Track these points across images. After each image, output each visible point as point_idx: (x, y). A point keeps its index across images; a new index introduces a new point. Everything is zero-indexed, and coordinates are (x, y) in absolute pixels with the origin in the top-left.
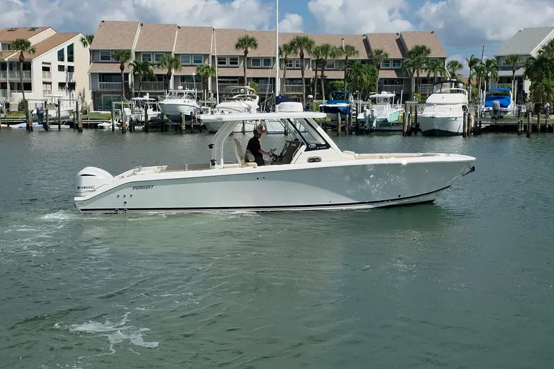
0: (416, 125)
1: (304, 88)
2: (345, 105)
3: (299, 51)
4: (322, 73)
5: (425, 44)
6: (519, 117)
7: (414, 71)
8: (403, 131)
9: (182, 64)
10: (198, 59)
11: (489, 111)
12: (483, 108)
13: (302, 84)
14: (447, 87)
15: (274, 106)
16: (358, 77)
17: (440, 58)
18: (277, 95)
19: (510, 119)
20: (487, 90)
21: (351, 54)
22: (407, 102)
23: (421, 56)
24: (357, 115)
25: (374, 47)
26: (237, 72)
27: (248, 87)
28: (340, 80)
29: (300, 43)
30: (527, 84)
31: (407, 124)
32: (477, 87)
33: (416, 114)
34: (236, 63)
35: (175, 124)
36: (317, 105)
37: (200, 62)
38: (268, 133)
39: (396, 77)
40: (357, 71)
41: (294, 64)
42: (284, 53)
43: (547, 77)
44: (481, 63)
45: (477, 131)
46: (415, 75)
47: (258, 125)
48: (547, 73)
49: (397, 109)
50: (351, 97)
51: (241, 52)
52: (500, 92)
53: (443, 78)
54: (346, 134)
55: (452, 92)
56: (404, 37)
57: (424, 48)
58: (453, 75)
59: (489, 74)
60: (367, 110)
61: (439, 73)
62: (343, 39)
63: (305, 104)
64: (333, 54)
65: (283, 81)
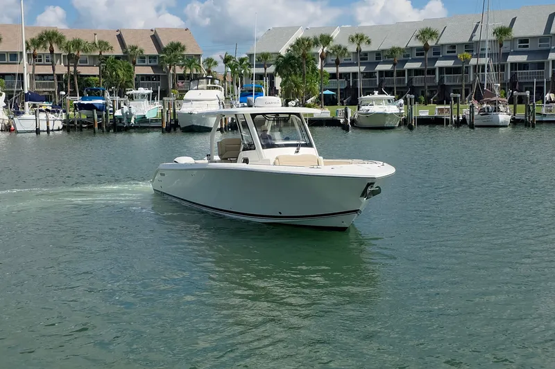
0: (175, 121)
1: (56, 84)
2: (101, 101)
3: (49, 45)
4: (75, 69)
5: (180, 41)
7: (170, 67)
8: (161, 127)
12: (238, 103)
13: (53, 80)
14: (203, 84)
15: (23, 104)
16: (114, 73)
17: (195, 55)
18: (26, 92)
20: (242, 87)
21: (105, 49)
22: (165, 98)
23: (178, 53)
24: (114, 112)
25: (128, 43)
28: (95, 76)
29: (50, 37)
30: (278, 81)
31: (165, 121)
32: (232, 83)
33: (174, 110)
36: (71, 101)
38: (17, 132)
39: (153, 73)
40: (112, 67)
41: (44, 60)
42: (32, 48)
43: (296, 74)
44: (235, 61)
46: (171, 72)
48: (295, 71)
49: (155, 105)
50: (107, 94)
53: (200, 75)
54: (103, 131)
55: (209, 88)
56: (159, 34)
57: (179, 45)
58: (209, 72)
59: (242, 72)
60: (124, 106)
61: (195, 70)
62: (95, 34)
63: (57, 101)
64: (85, 50)
65: (33, 77)
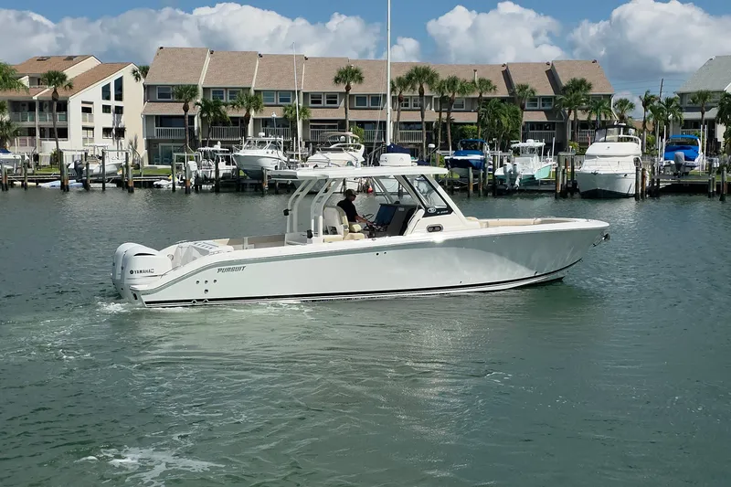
0: (573, 184)
1: (425, 135)
2: (478, 157)
3: (418, 86)
4: (448, 115)
5: (585, 77)
6: (710, 173)
7: (570, 112)
8: (555, 191)
9: (263, 103)
10: (286, 96)
11: (670, 165)
12: (662, 161)
13: (421, 129)
14: (614, 134)
16: (496, 121)
17: (604, 95)
18: (389, 144)
19: (698, 176)
20: (667, 138)
21: (486, 90)
22: (561, 154)
23: (581, 93)
24: (494, 170)
25: (516, 81)
26: (336, 114)
27: (350, 134)
28: (472, 124)
29: (420, 75)
30: (721, 130)
31: (560, 183)
32: (654, 133)
33: (573, 168)
34: (335, 102)
35: (256, 182)
36: (442, 156)
37: (288, 100)
38: (376, 194)
39: (546, 120)
40: (494, 113)
41: (411, 104)
42: (398, 89)
44: (660, 102)
45: (654, 192)
46: (572, 117)
47: (364, 183)
49: (547, 162)
50: (486, 147)
51: (342, 88)
52: (685, 141)
53: (609, 122)
54: (479, 196)
55: (620, 140)
56: (556, 68)
57: (583, 82)
58: (622, 118)
59: (670, 117)
60: (508, 164)
61: (603, 115)
62: (475, 71)
63: (425, 156)
64: (463, 90)
65: (398, 125)
